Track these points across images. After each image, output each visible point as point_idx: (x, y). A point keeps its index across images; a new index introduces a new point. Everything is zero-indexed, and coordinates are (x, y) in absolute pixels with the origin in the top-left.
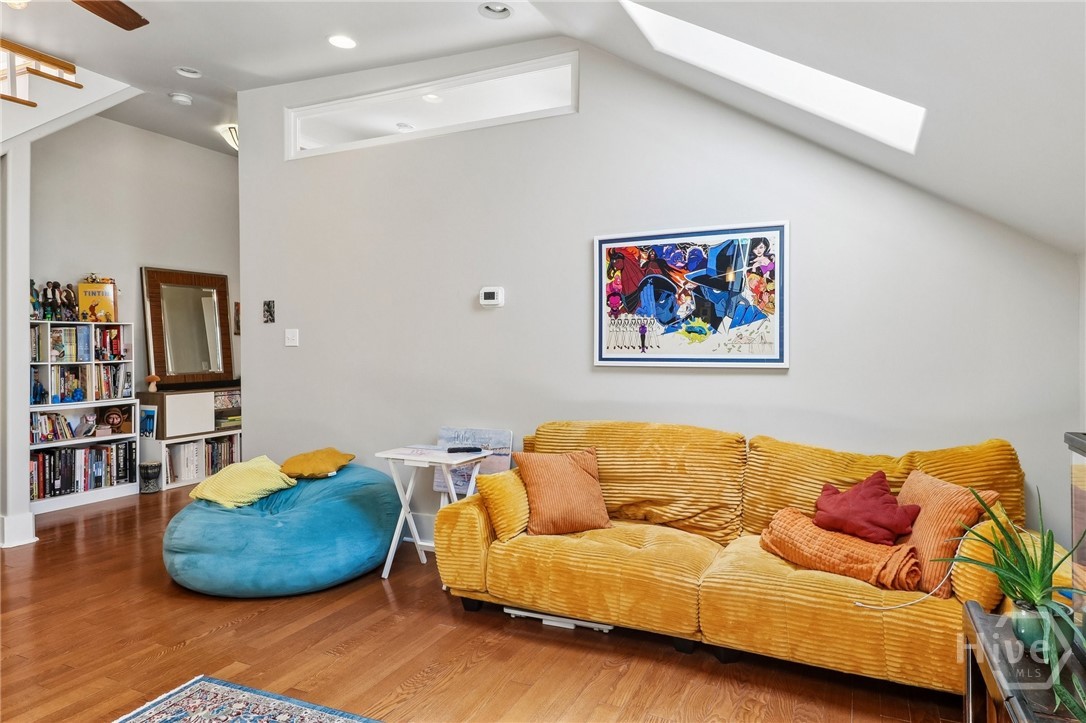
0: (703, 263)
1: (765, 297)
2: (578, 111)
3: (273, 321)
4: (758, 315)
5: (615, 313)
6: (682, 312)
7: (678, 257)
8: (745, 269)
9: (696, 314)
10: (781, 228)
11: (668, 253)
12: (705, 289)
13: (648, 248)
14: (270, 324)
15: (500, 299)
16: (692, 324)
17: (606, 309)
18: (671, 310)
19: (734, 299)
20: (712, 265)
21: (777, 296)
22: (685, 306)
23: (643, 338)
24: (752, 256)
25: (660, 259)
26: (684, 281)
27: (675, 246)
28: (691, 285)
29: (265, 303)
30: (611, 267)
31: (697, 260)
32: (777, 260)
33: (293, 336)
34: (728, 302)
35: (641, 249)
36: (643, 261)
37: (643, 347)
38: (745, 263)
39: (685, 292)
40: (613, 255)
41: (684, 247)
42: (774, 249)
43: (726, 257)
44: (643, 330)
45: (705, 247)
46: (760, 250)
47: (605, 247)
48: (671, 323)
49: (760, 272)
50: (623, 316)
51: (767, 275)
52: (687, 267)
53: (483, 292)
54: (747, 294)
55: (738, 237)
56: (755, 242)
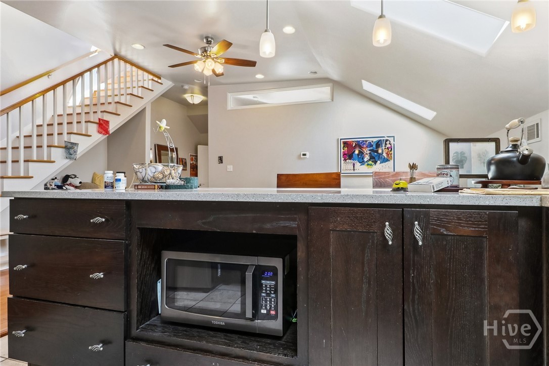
1: (390, 155)
2: (333, 100)
3: (222, 163)
5: (345, 160)
6: (366, 160)
7: (364, 144)
8: (384, 148)
10: (394, 137)
11: (361, 143)
13: (355, 141)
14: (220, 164)
15: (307, 156)
16: (369, 163)
17: (342, 159)
18: (362, 159)
20: (374, 146)
21: (393, 155)
22: (367, 158)
23: (354, 167)
24: (386, 144)
25: (359, 145)
26: (367, 151)
27: (363, 141)
29: (219, 157)
30: (344, 146)
32: (393, 145)
33: (230, 168)
34: (379, 157)
35: (353, 142)
36: (354, 145)
37: (354, 170)
38: (384, 146)
39: (366, 154)
40: (344, 143)
41: (366, 141)
42: (392, 142)
43: (378, 144)
44: (354, 165)
45: (372, 141)
46: (388, 143)
47: (342, 141)
48: (362, 162)
49: (388, 148)
50: (348, 161)
51: (390, 149)
53: (302, 154)
54: (385, 155)
55: (382, 139)
56: (387, 140)
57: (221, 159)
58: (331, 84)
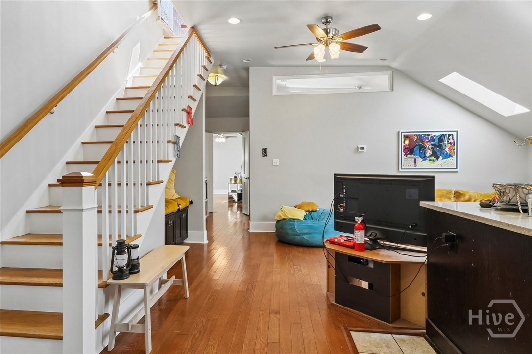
0: (434, 140)
1: (452, 151)
2: (393, 90)
3: (267, 156)
4: (450, 156)
5: (406, 155)
6: (427, 155)
7: (426, 138)
8: (446, 142)
9: (432, 155)
10: (457, 131)
11: (424, 137)
12: (435, 148)
13: (417, 135)
14: (265, 157)
15: (365, 150)
16: (431, 158)
17: (403, 153)
18: (424, 154)
19: (443, 151)
20: (437, 141)
21: (455, 151)
23: (415, 162)
24: (449, 139)
25: (421, 138)
26: (428, 146)
27: (425, 135)
28: (431, 147)
29: (263, 149)
30: (405, 140)
31: (432, 140)
32: (455, 140)
33: (276, 162)
34: (441, 152)
35: (415, 135)
36: (415, 139)
37: (415, 165)
38: (446, 141)
39: (428, 149)
40: (406, 136)
41: (428, 135)
42: (455, 137)
43: (441, 139)
44: (415, 160)
45: (435, 136)
46: (451, 137)
47: (403, 134)
48: (424, 158)
49: (451, 143)
50: (409, 156)
51: (453, 145)
52: (429, 141)
53: (360, 146)
54: (447, 150)
55: (445, 133)
56: (450, 135)
57: (265, 152)
58: (390, 73)
